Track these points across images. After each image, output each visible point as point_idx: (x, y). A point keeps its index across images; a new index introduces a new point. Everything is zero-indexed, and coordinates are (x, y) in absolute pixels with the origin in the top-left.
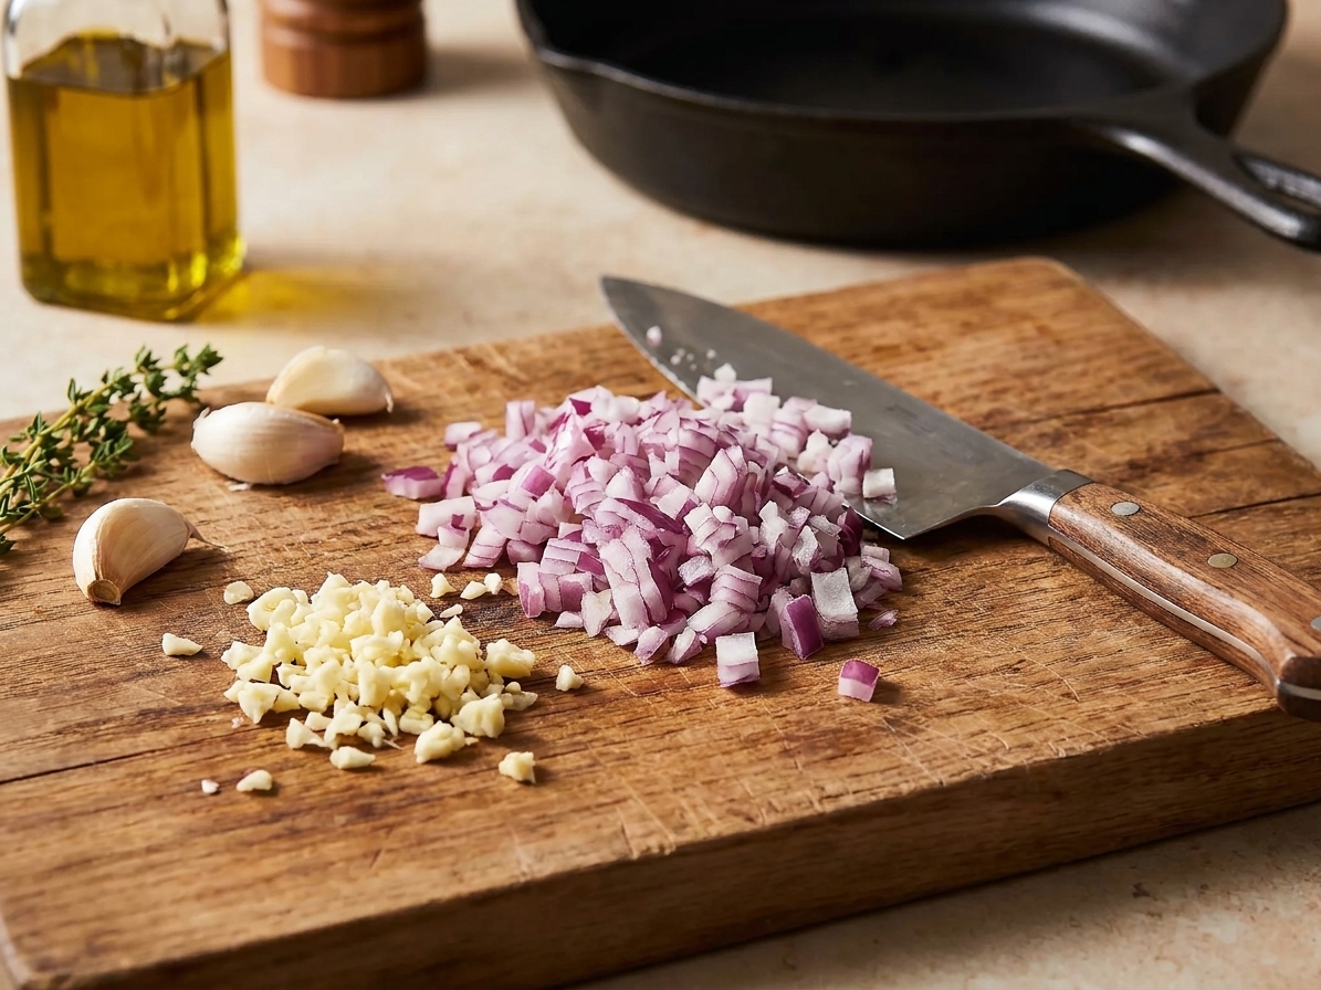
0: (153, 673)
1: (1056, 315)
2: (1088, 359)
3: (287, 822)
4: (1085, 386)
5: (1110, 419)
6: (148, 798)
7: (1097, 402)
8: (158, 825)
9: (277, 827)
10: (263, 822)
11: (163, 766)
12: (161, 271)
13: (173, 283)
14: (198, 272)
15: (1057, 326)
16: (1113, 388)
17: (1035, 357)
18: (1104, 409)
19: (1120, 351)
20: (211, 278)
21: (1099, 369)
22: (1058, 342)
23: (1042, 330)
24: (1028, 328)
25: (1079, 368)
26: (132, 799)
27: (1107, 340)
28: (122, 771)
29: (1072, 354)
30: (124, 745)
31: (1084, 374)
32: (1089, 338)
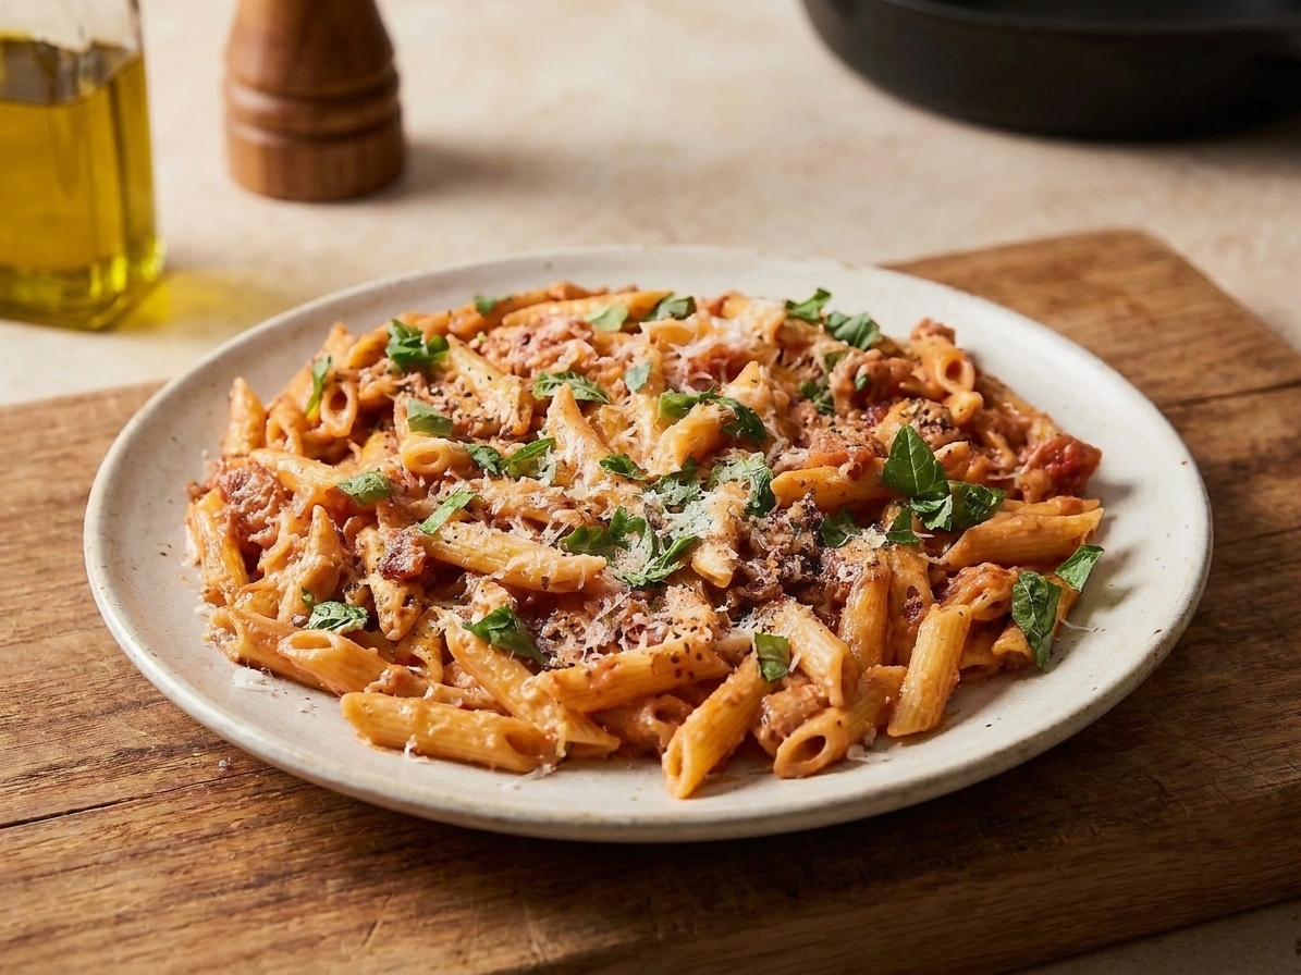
0: (136, 705)
1: (1150, 291)
2: (1185, 343)
3: (272, 887)
4: (1184, 372)
5: (1211, 412)
6: (122, 856)
7: (1196, 391)
8: (132, 887)
9: (263, 893)
10: (247, 887)
11: (140, 818)
12: (84, 274)
13: (96, 288)
14: (118, 277)
15: (1150, 303)
16: (1212, 377)
17: (1127, 339)
18: (1201, 400)
19: (1219, 333)
20: (133, 282)
21: (1199, 353)
22: (1153, 323)
23: (1135, 308)
24: (1120, 306)
25: (1175, 352)
26: (106, 857)
27: (1205, 321)
28: (93, 823)
29: (1169, 337)
30: (102, 790)
31: (1182, 359)
32: (1185, 318)
